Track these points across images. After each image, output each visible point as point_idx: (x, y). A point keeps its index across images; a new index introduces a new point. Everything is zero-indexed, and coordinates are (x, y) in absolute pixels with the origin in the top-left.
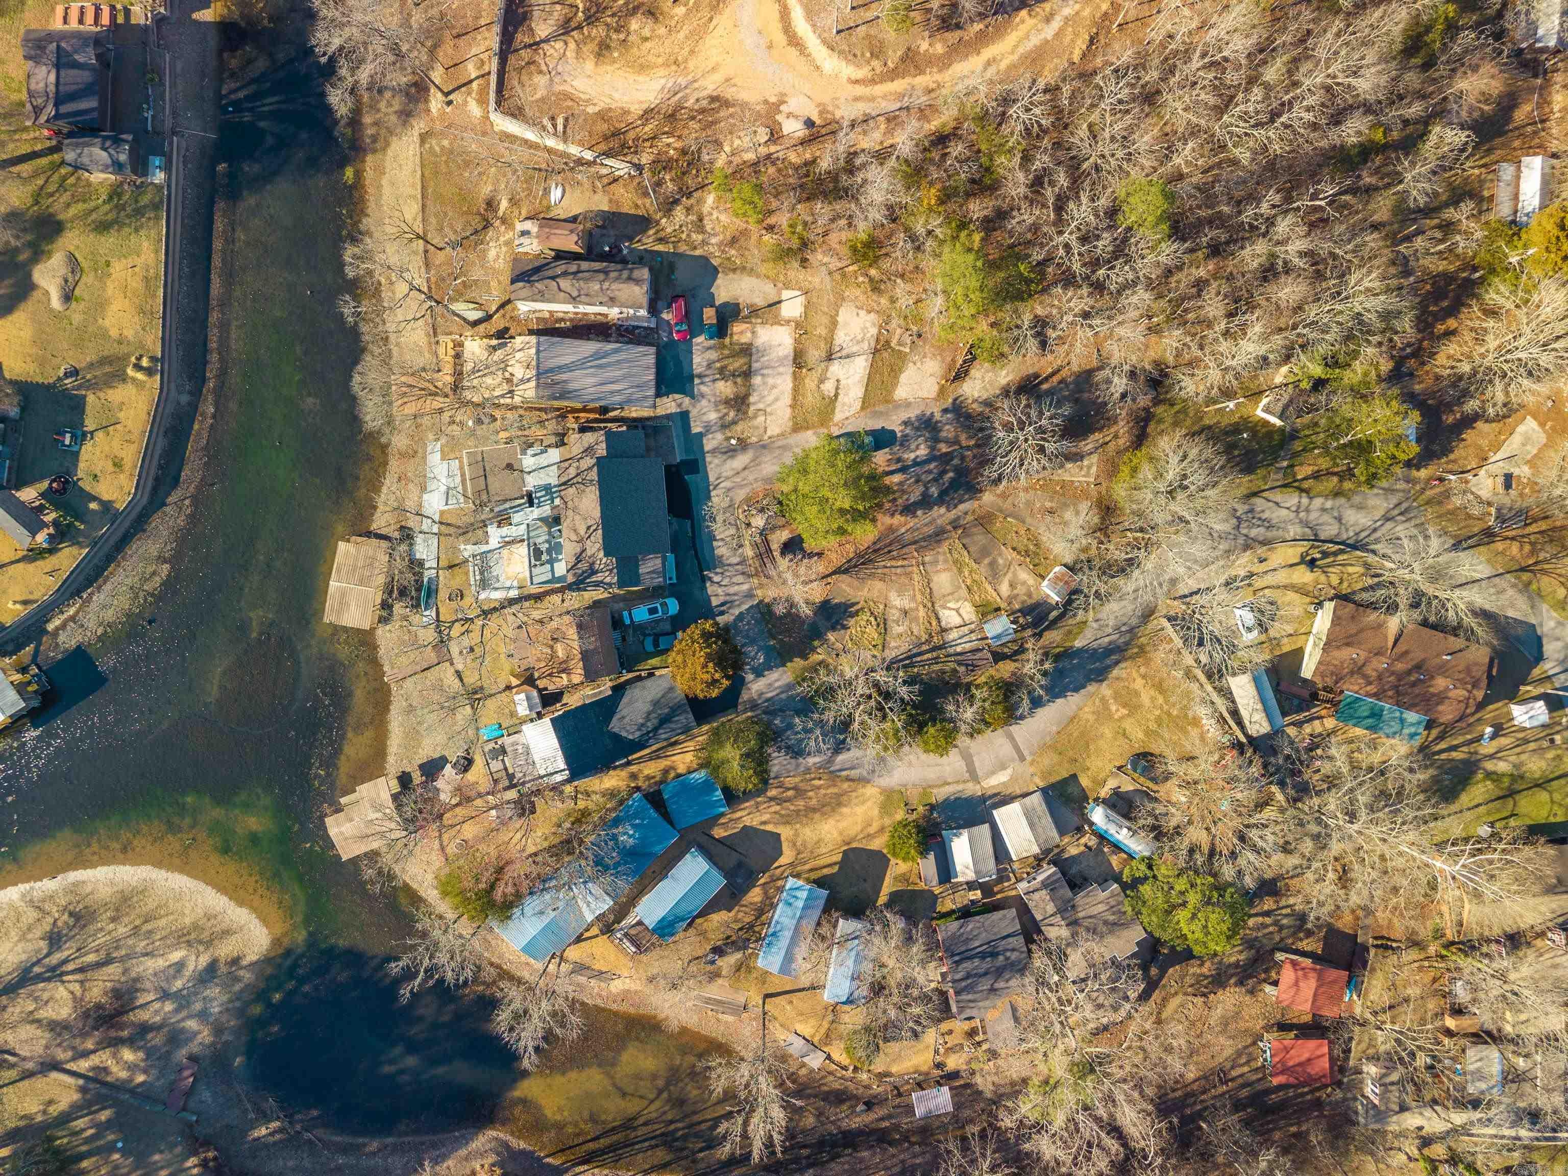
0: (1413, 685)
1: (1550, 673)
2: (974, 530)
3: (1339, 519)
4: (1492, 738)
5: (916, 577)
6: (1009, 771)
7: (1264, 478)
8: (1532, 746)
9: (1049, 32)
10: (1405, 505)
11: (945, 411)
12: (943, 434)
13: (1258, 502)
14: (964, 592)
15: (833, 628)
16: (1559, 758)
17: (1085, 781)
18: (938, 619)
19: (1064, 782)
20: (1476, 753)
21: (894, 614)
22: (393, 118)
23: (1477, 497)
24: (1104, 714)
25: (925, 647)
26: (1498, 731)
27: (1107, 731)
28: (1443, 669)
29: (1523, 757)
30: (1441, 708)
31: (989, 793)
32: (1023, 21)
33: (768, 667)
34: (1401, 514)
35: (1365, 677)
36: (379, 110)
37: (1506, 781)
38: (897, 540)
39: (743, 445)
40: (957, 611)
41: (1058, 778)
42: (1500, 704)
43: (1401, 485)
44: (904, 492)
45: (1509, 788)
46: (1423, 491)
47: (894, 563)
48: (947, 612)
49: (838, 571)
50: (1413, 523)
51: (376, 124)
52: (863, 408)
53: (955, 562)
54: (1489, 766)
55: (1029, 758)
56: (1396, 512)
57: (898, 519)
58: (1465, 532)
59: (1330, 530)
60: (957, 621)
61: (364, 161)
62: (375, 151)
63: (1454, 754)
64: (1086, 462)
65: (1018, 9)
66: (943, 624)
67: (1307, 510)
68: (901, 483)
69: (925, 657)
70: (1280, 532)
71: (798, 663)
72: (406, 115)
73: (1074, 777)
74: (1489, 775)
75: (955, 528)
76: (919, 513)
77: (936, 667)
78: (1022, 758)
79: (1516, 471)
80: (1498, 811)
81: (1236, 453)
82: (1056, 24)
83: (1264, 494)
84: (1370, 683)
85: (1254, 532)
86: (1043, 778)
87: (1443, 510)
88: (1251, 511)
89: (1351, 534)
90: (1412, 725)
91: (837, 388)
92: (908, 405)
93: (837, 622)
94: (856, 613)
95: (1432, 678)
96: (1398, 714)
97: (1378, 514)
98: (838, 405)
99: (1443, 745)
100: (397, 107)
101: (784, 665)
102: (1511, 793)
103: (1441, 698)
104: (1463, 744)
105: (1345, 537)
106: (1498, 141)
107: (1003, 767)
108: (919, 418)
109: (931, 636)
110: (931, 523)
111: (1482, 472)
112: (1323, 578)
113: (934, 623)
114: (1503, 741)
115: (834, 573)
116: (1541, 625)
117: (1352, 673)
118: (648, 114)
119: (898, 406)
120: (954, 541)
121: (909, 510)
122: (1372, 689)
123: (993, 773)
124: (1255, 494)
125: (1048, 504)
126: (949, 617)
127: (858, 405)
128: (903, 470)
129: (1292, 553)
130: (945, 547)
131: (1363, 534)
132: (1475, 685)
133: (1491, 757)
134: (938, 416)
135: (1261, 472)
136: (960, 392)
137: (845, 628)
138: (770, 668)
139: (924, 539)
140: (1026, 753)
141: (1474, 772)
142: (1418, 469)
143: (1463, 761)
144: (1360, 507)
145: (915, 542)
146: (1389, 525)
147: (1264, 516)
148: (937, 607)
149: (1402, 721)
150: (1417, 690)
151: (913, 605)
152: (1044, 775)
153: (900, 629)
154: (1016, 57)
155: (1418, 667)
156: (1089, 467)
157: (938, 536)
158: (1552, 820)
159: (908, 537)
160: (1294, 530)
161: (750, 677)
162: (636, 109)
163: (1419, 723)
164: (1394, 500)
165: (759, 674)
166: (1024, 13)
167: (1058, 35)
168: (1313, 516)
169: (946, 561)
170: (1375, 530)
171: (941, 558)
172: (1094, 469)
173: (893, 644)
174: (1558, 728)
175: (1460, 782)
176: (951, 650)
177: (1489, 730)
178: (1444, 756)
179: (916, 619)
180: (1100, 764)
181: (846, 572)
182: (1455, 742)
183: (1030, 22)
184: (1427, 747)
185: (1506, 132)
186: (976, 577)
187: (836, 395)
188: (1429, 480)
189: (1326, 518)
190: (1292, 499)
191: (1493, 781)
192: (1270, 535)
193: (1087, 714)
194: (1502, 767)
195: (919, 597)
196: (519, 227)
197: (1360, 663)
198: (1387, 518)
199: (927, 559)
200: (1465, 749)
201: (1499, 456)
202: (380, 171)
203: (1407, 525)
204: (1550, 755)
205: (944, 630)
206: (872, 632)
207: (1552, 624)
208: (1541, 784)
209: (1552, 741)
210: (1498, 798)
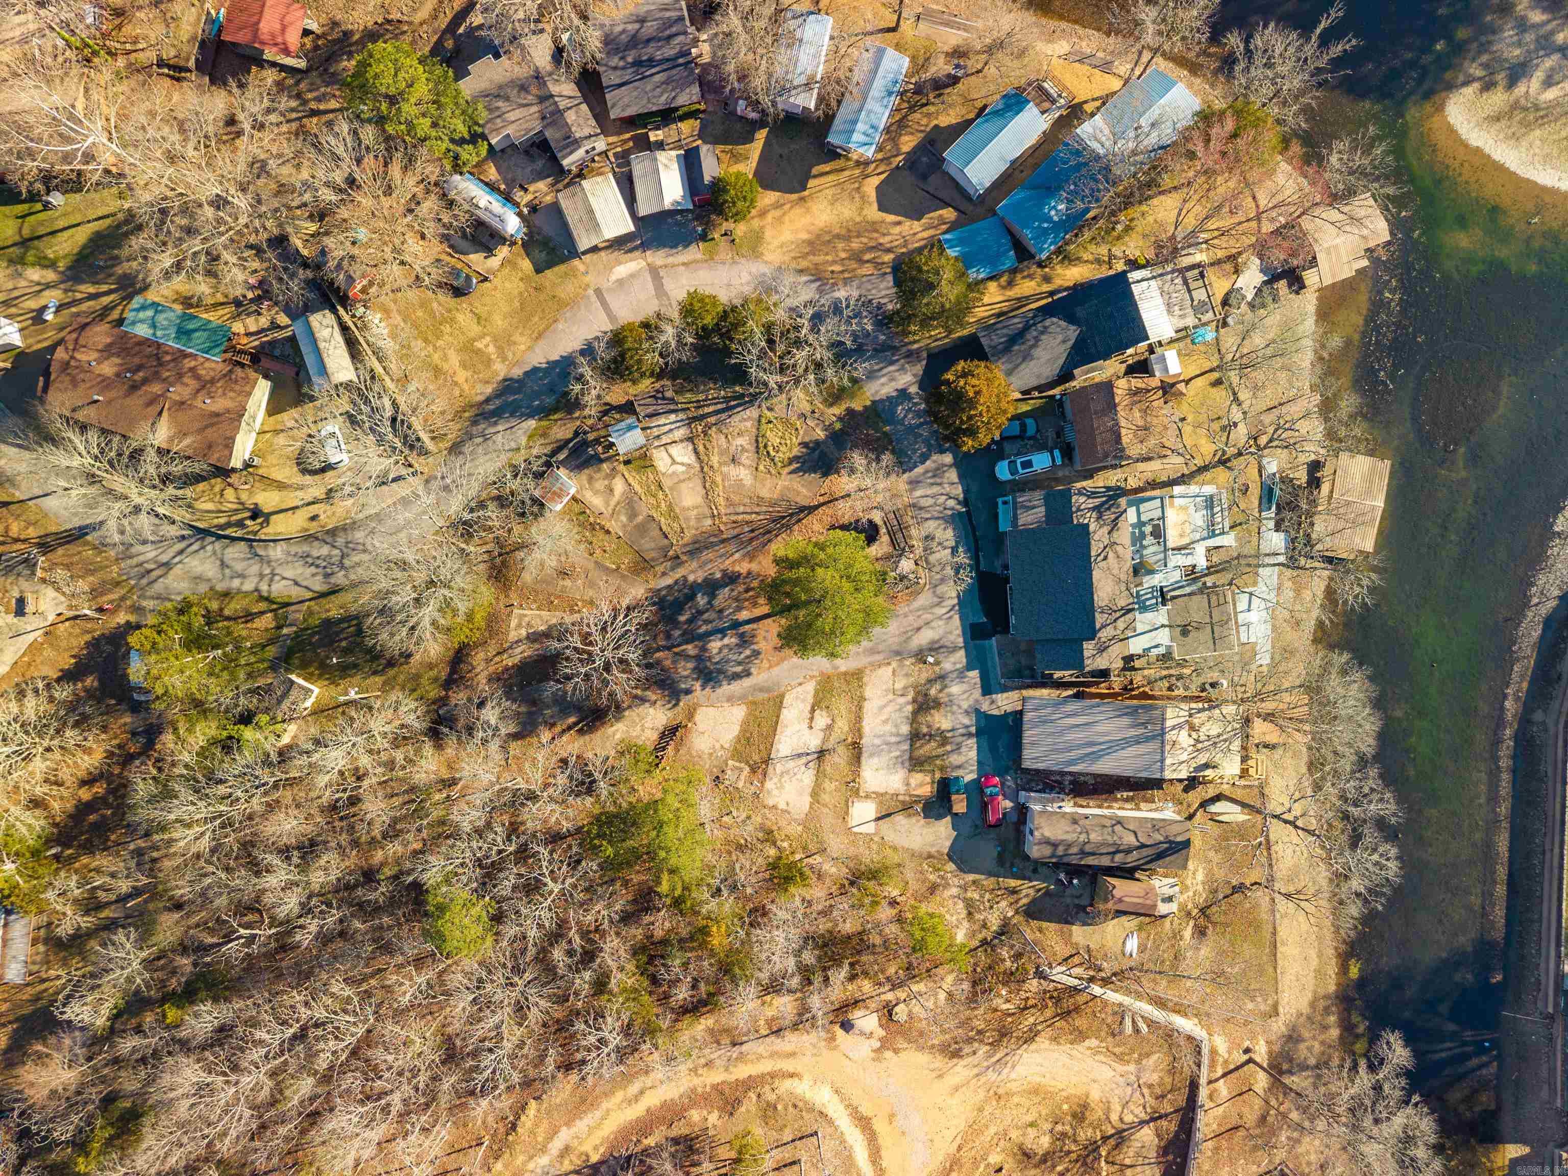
0: (139, 368)
2: (653, 554)
3: (223, 565)
4: (45, 307)
5: (721, 501)
6: (613, 277)
7: (310, 613)
9: (564, 1136)
10: (144, 581)
11: (688, 692)
12: (690, 665)
13: (318, 585)
14: (667, 483)
15: (817, 443)
17: (526, 265)
18: (696, 451)
19: (550, 265)
20: (66, 291)
21: (747, 458)
22: (1306, 1034)
23: (58, 590)
24: (504, 342)
25: (712, 420)
26: (38, 317)
27: (499, 322)
28: (105, 384)
29: (10, 285)
30: (109, 340)
31: (637, 253)
32: (596, 1148)
33: (892, 402)
34: (149, 572)
35: (197, 377)
36: (1322, 1043)
37: (30, 258)
38: (742, 545)
39: (920, 657)
40: (674, 462)
41: (556, 269)
42: (35, 348)
43: (148, 604)
44: (737, 599)
45: (27, 249)
46: (123, 598)
47: (748, 517)
48: (686, 460)
49: (811, 509)
50: (135, 561)
51: (1325, 1028)
52: (782, 696)
53: (676, 518)
54: (50, 276)
55: (591, 292)
56: (154, 574)
57: (743, 568)
58: (72, 548)
59: (235, 553)
60: (675, 450)
61: (1338, 984)
62: (1326, 997)
63: (92, 289)
64: (523, 632)
65: (602, 1162)
66: (691, 447)
67: (261, 576)
68: (739, 609)
69: (711, 409)
70: (294, 549)
71: (857, 405)
72: (1292, 1038)
73: (538, 271)
74: (51, 264)
75: (677, 557)
76: (718, 575)
77: (701, 397)
78: (598, 292)
79: (11, 619)
80: (41, 223)
81: (344, 644)
82: (556, 1145)
83: (309, 595)
84: (192, 369)
85: (325, 550)
86: (574, 270)
87: (100, 575)
88: (327, 576)
89: (209, 548)
90: (142, 321)
91: (812, 719)
92: (730, 699)
93: (813, 450)
94: (791, 461)
95: (118, 375)
96: (159, 333)
97: (177, 570)
98: (810, 699)
99: (106, 300)
100: (1302, 1046)
101: (873, 402)
102: (25, 243)
103: (107, 352)
104: (81, 301)
105: (218, 545)
106: (26, 1011)
107: (620, 282)
108: (718, 684)
109: (705, 433)
110: (705, 563)
111: (51, 618)
112: (244, 496)
113: (701, 448)
114: (33, 304)
115: (816, 507)
117: (213, 381)
118: (1031, 1037)
119: (742, 698)
120: (678, 545)
121: (731, 579)
122: (189, 363)
123: (632, 276)
124: (323, 595)
125: (568, 583)
126: (683, 454)
127: (788, 700)
128: (736, 625)
129: (280, 526)
130: (688, 536)
131: (195, 547)
132: (66, 366)
133: (48, 286)
134: (697, 686)
135: (315, 621)
136: (670, 714)
137: (804, 444)
138: (889, 398)
139: (713, 545)
140: (594, 298)
141: (69, 268)
142: (128, 623)
143: (83, 282)
144: (198, 579)
145: (723, 541)
146: (164, 558)
147: (313, 569)
148: (697, 465)
149: (154, 326)
150: (137, 360)
151: (725, 469)
152: (574, 273)
153: (740, 441)
154: (605, 1105)
155: (134, 387)
156: (519, 626)
157: (697, 548)
159: (731, 548)
160: (277, 552)
161: (913, 389)
162: (1042, 1042)
163: (134, 323)
164: (158, 587)
165: (903, 394)
166: (595, 1158)
167: (554, 1132)
168: (255, 569)
169: (687, 519)
170: (181, 552)
171: (693, 523)
172: (514, 623)
173: (749, 424)
175: (87, 257)
176: (681, 416)
177: (49, 316)
178: (104, 288)
179: (721, 454)
180: (508, 285)
181: (802, 509)
182: (91, 303)
183: (587, 1147)
184: (123, 299)
185: (16, 1020)
186: (652, 501)
187: (813, 711)
188: (114, 612)
189: (239, 567)
190: (280, 589)
191: (45, 258)
192: (305, 548)
193: (522, 342)
194: (35, 274)
195: (719, 479)
196: (1173, 907)
197: (204, 392)
198: (167, 566)
199: (709, 522)
200: (79, 296)
201: (30, 638)
202: (1319, 973)
203: (142, 558)
205: (690, 439)
206: (773, 439)
210: (39, 237)
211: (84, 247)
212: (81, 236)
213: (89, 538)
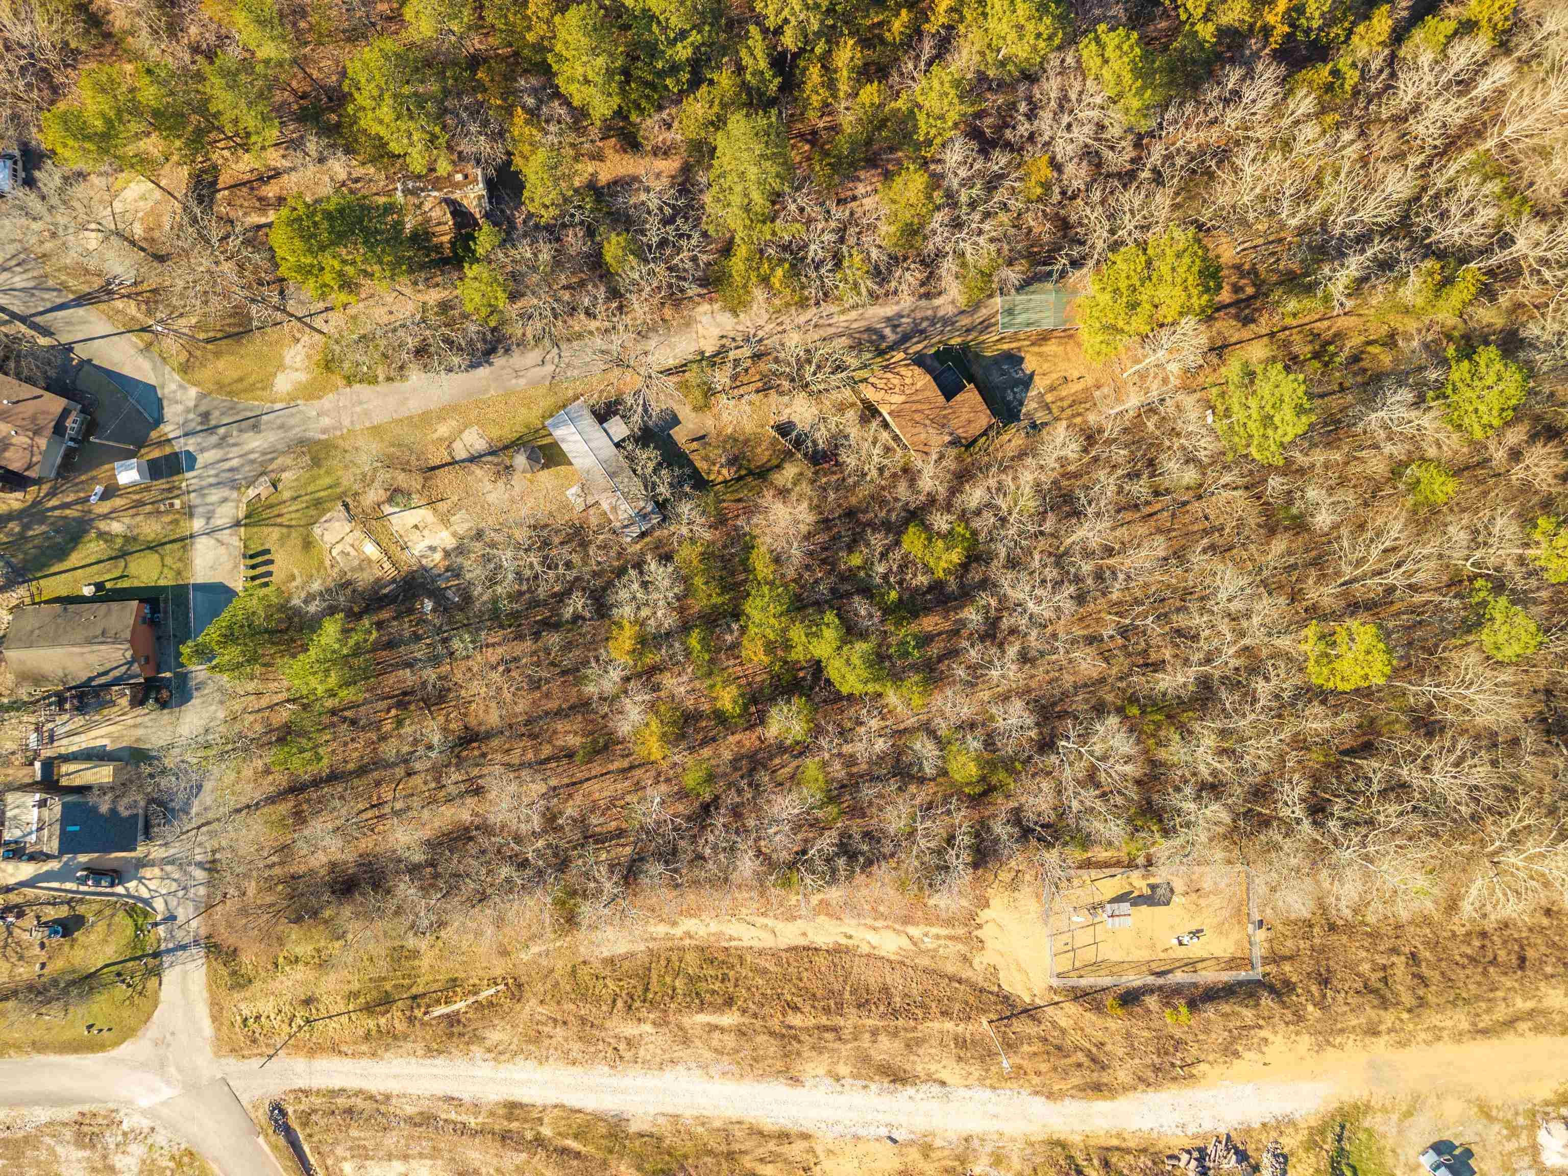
1: (171, 436)
8: (148, 508)
10: (22, 256)
16: (176, 522)
20: (90, 512)
29: (139, 519)
34: (18, 265)
37: (120, 541)
45: (120, 550)
50: (30, 275)
54: (103, 526)
56: (14, 262)
58: (86, 289)
63: (68, 512)
74: (101, 535)
80: (109, 571)
99: (54, 502)
102: (123, 554)
103: (6, 444)
104: (76, 502)
114: (118, 501)
116: (163, 387)
133: (105, 517)
141: (86, 532)
143: (74, 519)
158: (162, 583)
174: (176, 492)
175: (71, 540)
178: (57, 513)
182: (68, 500)
184: (40, 502)
191: (106, 541)
194: (116, 527)
200: (79, 507)
203: (25, 276)
204: (167, 519)
207: (173, 387)
208: (153, 547)
209: (172, 505)
210: (111, 559)
211: (73, 549)
212: (75, 559)
213: (71, 297)
